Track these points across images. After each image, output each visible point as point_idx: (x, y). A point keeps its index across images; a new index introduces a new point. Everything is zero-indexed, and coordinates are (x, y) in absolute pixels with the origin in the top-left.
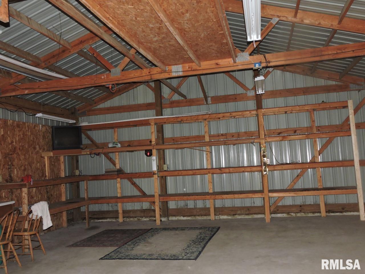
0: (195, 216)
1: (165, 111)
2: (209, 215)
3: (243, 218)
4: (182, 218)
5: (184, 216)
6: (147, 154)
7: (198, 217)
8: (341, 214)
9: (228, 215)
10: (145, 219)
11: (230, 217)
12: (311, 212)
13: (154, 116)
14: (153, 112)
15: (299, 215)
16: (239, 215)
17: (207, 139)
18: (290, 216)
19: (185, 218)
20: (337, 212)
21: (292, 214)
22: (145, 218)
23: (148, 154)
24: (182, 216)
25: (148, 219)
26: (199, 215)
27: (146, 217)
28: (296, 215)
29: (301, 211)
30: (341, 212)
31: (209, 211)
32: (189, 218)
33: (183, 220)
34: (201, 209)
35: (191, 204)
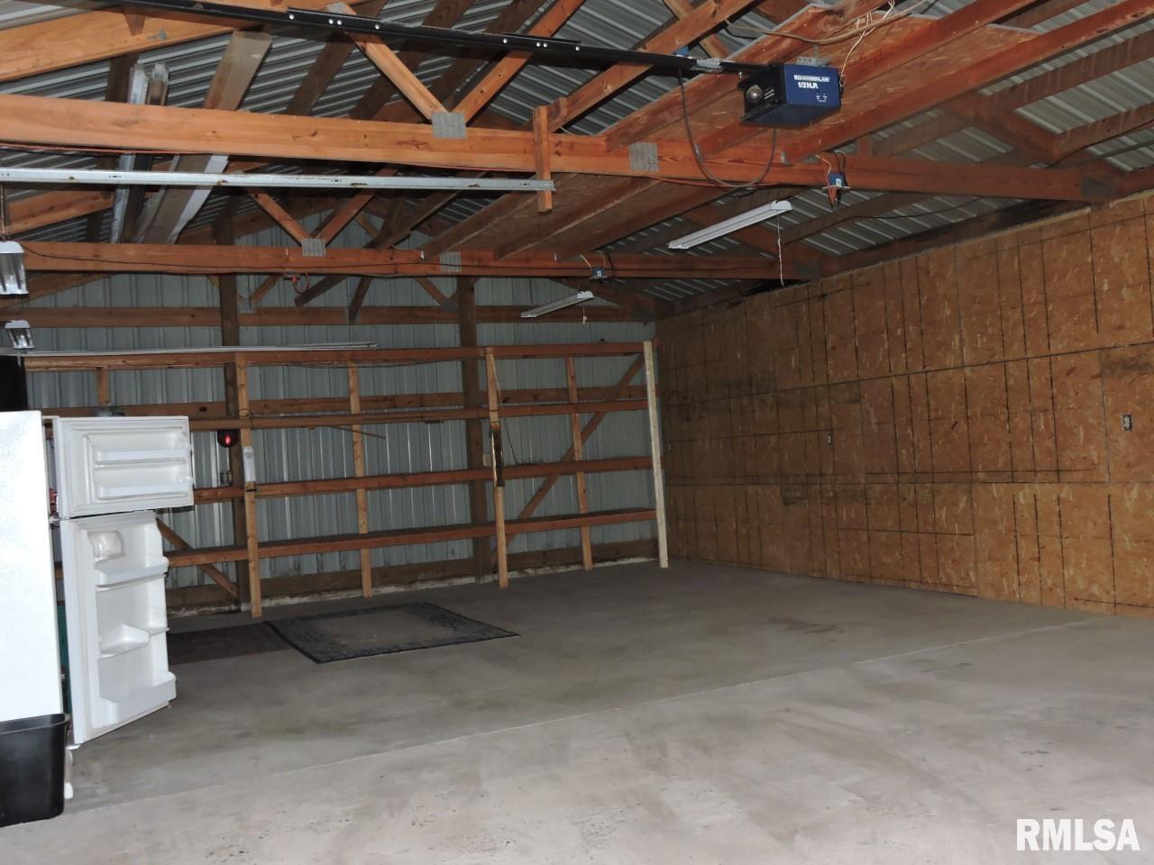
0: (319, 592)
1: (248, 333)
2: (360, 587)
3: (430, 587)
4: (288, 601)
5: (292, 596)
6: (225, 441)
7: (328, 595)
8: (614, 563)
9: (398, 583)
10: (187, 614)
11: (401, 589)
12: (562, 565)
13: (216, 345)
14: (214, 332)
15: (541, 571)
16: (423, 581)
17: (355, 407)
18: (523, 575)
19: (296, 600)
20: (607, 560)
21: (529, 571)
22: (187, 610)
23: (228, 441)
24: (287, 595)
25: (194, 612)
26: (329, 591)
27: (189, 607)
28: (536, 573)
29: (544, 563)
30: (614, 560)
31: (360, 577)
32: (305, 599)
33: (290, 606)
34: (335, 575)
35: (309, 565)
